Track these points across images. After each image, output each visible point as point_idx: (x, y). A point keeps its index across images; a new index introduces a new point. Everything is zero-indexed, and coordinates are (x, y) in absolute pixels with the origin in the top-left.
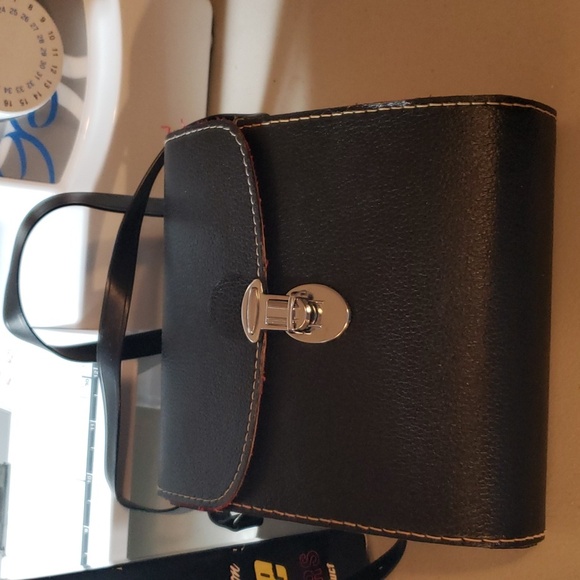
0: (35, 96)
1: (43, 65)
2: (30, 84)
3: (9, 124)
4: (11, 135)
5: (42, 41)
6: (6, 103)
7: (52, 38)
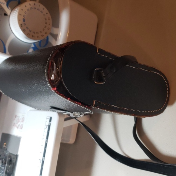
0: (42, 36)
1: (45, 27)
2: (41, 32)
3: (33, 45)
4: (33, 48)
5: (46, 20)
6: (33, 36)
7: (49, 19)
